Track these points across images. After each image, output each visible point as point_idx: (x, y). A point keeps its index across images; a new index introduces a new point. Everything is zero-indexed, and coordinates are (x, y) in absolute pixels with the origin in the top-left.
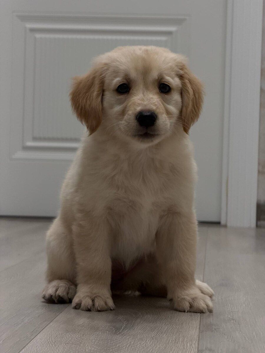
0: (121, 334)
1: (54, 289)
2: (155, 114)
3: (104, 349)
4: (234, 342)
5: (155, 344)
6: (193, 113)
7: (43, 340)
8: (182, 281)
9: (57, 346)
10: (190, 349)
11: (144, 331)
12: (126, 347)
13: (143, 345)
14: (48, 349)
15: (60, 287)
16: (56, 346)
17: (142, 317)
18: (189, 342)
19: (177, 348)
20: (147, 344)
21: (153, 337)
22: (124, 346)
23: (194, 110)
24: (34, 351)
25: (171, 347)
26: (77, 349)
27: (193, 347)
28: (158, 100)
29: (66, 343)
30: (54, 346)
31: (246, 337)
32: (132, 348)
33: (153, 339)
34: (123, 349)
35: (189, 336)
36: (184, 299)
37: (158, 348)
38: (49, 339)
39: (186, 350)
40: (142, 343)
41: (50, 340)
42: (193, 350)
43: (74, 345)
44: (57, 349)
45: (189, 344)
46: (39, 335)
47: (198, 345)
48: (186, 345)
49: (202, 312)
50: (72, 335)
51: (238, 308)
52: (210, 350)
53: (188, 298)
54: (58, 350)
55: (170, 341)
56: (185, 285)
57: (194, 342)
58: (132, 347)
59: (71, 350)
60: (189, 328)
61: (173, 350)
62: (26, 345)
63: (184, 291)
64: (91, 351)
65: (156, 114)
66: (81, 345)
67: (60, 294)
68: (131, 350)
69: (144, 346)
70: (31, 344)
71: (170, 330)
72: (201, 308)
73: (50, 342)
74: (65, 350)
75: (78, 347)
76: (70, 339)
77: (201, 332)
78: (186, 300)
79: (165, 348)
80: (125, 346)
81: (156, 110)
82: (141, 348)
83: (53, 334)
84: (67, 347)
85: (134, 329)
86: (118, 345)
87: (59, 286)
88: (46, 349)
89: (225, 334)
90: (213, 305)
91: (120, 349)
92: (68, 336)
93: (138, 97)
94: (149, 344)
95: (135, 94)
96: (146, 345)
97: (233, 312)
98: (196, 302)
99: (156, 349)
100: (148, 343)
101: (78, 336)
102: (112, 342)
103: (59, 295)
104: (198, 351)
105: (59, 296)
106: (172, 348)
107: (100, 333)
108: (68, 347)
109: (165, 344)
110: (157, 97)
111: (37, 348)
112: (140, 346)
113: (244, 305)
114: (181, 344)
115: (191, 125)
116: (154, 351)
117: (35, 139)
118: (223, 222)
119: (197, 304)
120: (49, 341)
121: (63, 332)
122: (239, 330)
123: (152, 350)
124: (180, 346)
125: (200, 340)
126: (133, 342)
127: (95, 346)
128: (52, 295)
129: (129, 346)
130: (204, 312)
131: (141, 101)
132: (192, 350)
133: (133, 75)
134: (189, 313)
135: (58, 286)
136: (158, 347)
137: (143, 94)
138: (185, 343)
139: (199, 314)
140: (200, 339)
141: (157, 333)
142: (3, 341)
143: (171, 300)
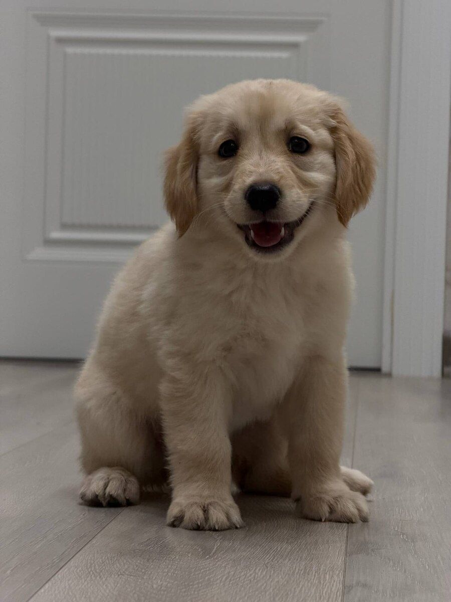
0: (212, 559)
1: (101, 483)
2: (276, 187)
3: (183, 584)
4: (405, 572)
5: (270, 576)
6: (356, 193)
7: (80, 569)
8: (318, 469)
9: (104, 579)
10: (330, 584)
11: (252, 553)
12: (221, 581)
13: (250, 578)
14: (88, 584)
15: (111, 480)
16: (102, 579)
17: (247, 529)
18: (328, 573)
19: (309, 582)
20: (256, 576)
21: (268, 563)
22: (217, 579)
23: (357, 187)
24: (65, 587)
25: (298, 582)
26: (138, 583)
27: (334, 581)
28: (285, 164)
29: (119, 573)
30: (98, 578)
31: (425, 563)
32: (231, 582)
33: (268, 567)
34: (217, 584)
35: (328, 562)
36: (320, 499)
37: (277, 582)
38: (91, 567)
39: (323, 586)
40: (248, 575)
41: (93, 569)
42: (335, 585)
43: (132, 577)
44: (103, 583)
45: (328, 576)
46: (72, 560)
47: (344, 577)
48: (322, 577)
49: (349, 521)
50: (129, 560)
51: (412, 515)
52: (365, 585)
53: (328, 498)
54: (106, 586)
55: (297, 571)
56: (323, 476)
57: (338, 572)
58: (230, 580)
59: (127, 586)
60: (329, 548)
61: (301, 586)
62: (51, 578)
63: (320, 485)
64: (161, 587)
65: (279, 187)
66: (145, 577)
67: (113, 493)
68: (230, 585)
69: (252, 579)
70: (60, 576)
71: (295, 552)
72: (349, 514)
73: (91, 572)
74: (118, 585)
75: (140, 580)
76: (126, 566)
77: (348, 554)
78: (323, 502)
79: (287, 582)
80: (221, 579)
81: (279, 181)
82: (246, 583)
83: (97, 559)
84: (120, 581)
85: (234, 551)
86: (207, 578)
87: (110, 478)
88: (86, 583)
89: (389, 559)
90: (369, 510)
91: (211, 583)
92: (123, 561)
93: (251, 161)
94: (261, 575)
95: (246, 155)
96: (256, 578)
97: (404, 522)
98: (340, 504)
99: (272, 583)
100: (259, 574)
101: (139, 561)
102: (196, 573)
103: (111, 494)
104: (344, 586)
105: (111, 496)
106: (300, 582)
107: (177, 558)
108: (122, 581)
109: (287, 576)
110: (282, 159)
111: (70, 582)
112: (244, 579)
113: (422, 509)
114: (315, 575)
115: (353, 214)
116: (269, 588)
117: (65, 226)
118: (385, 368)
119: (342, 507)
120: (90, 570)
121: (114, 556)
122: (413, 552)
123: (266, 586)
124: (314, 579)
125: (347, 569)
126: (232, 573)
127: (168, 580)
128: (97, 493)
129: (226, 579)
130: (354, 521)
131: (254, 167)
132: (333, 586)
133: (243, 122)
134: (327, 523)
135: (108, 478)
136: (276, 580)
137: (260, 155)
138: (321, 573)
139: (345, 524)
140: (347, 567)
141: (274, 558)
142: (12, 570)
143: (298, 500)
